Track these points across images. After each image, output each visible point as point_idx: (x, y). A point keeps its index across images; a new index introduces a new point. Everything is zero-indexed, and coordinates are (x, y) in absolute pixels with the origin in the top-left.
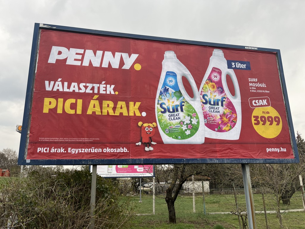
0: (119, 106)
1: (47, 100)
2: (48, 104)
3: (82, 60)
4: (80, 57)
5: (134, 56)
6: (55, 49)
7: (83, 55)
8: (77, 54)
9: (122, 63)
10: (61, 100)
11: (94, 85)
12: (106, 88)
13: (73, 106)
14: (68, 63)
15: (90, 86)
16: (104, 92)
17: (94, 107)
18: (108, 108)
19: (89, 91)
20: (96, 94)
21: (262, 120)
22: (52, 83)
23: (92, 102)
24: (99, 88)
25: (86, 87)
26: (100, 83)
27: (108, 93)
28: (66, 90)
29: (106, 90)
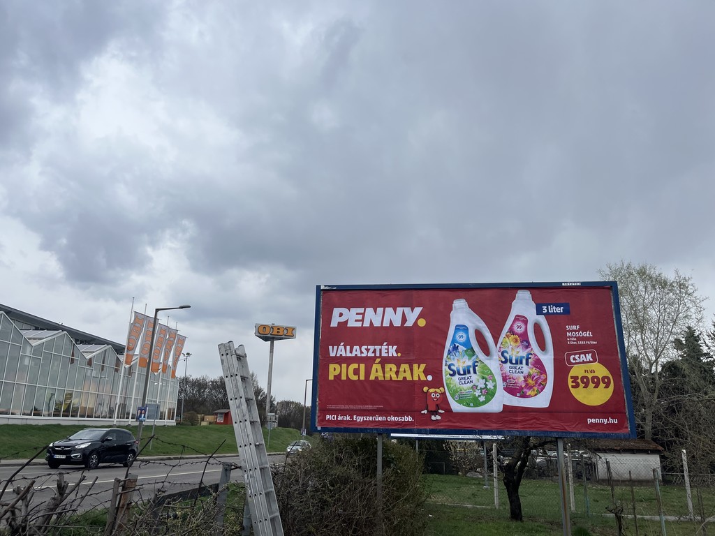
0: (402, 369)
1: (332, 366)
2: (333, 370)
3: (362, 320)
4: (360, 317)
5: (418, 310)
6: (336, 311)
7: (363, 314)
8: (357, 314)
9: (404, 319)
10: (344, 366)
11: (376, 347)
12: (388, 349)
13: (356, 372)
14: (350, 325)
15: (372, 348)
16: (386, 355)
17: (377, 371)
18: (391, 372)
19: (371, 354)
20: (378, 357)
21: (583, 382)
22: (335, 347)
23: (375, 366)
24: (381, 350)
25: (368, 350)
26: (382, 345)
27: (390, 355)
28: (349, 355)
29: (388, 352)
